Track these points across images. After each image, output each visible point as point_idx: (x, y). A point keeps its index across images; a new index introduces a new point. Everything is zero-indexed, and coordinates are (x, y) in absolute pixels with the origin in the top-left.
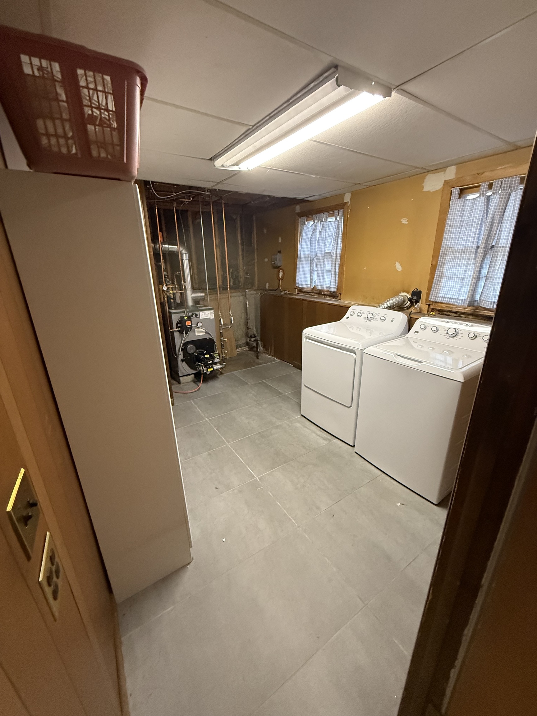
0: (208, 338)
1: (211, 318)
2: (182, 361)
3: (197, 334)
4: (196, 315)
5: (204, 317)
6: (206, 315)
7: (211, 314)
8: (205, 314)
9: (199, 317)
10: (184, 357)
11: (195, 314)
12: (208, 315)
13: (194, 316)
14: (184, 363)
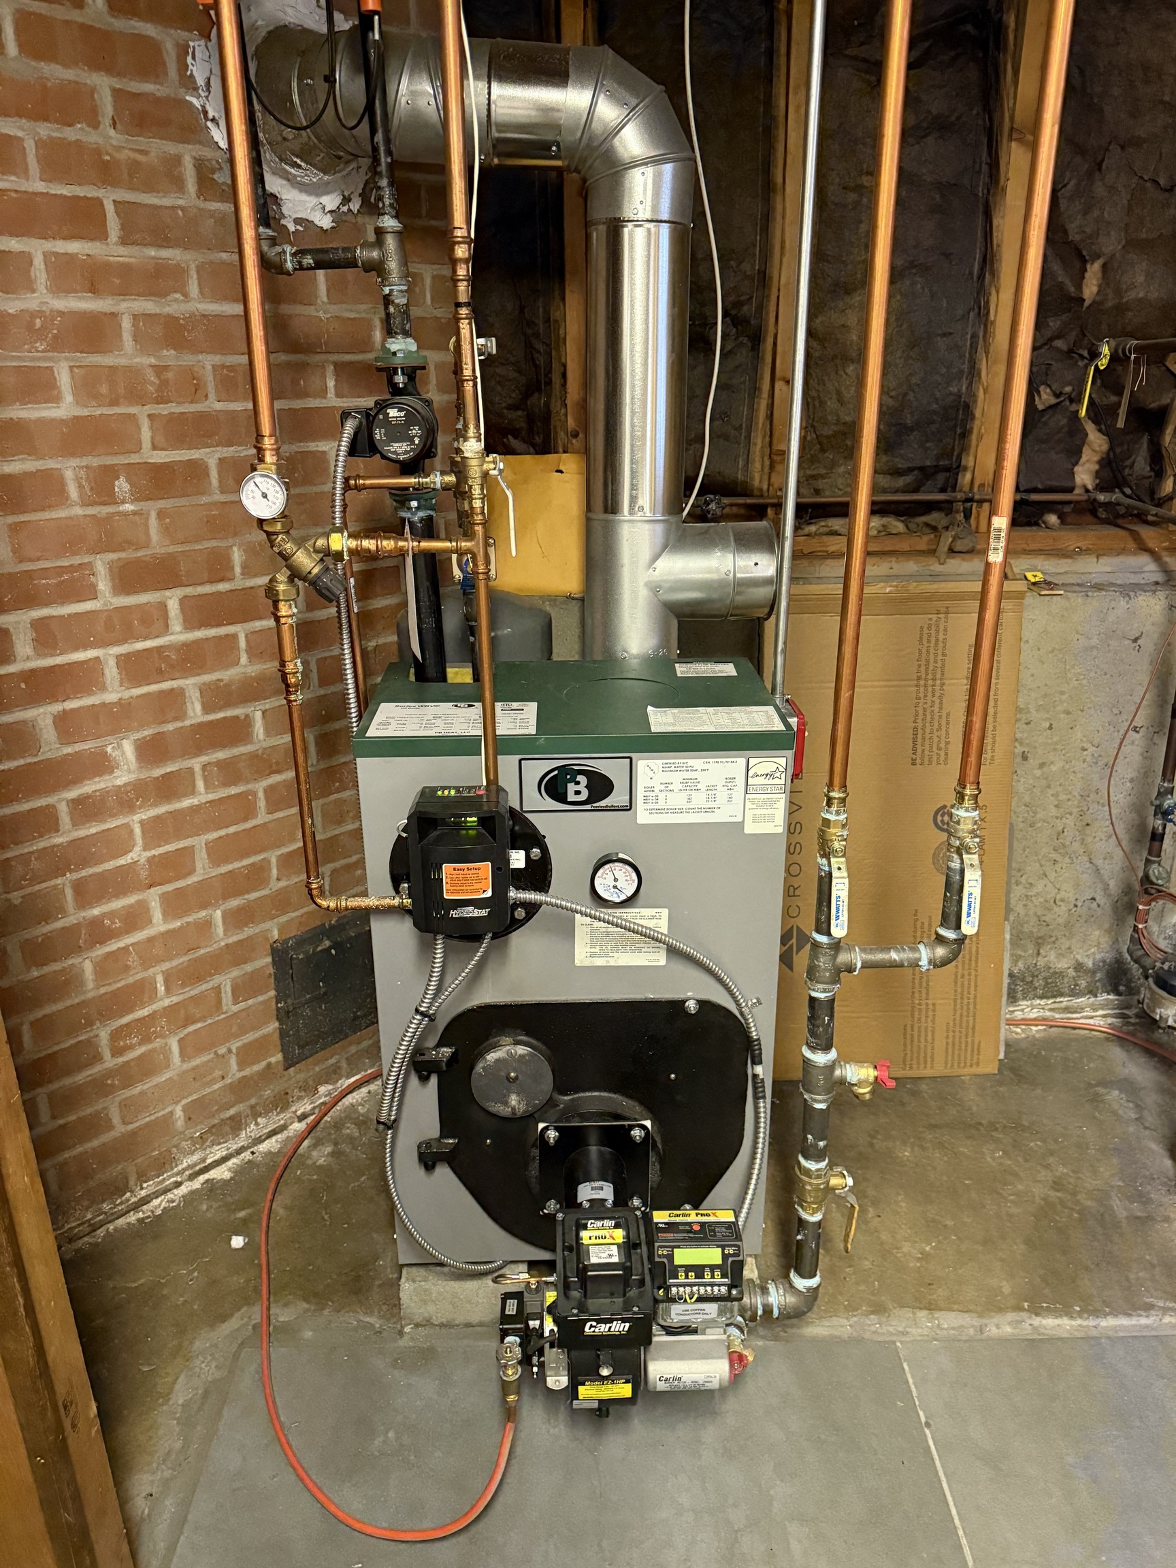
0: (691, 1006)
1: (749, 829)
2: (428, 1159)
3: (584, 953)
4: (600, 787)
5: (673, 811)
6: (699, 799)
7: (762, 789)
8: (690, 785)
9: (629, 808)
10: (446, 1130)
11: (582, 779)
12: (722, 795)
13: (578, 790)
14: (444, 1173)
